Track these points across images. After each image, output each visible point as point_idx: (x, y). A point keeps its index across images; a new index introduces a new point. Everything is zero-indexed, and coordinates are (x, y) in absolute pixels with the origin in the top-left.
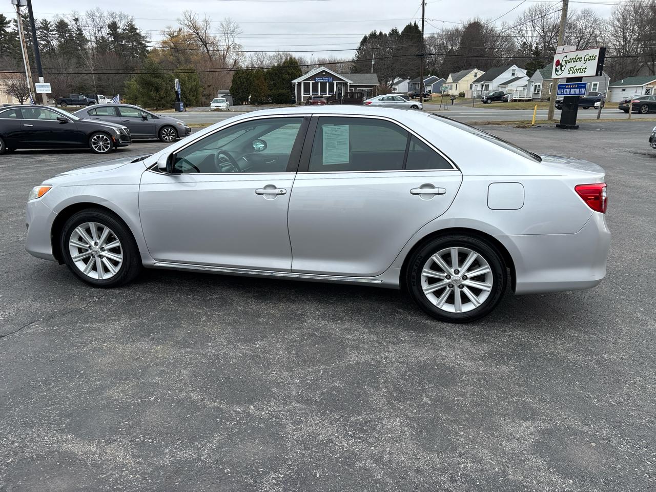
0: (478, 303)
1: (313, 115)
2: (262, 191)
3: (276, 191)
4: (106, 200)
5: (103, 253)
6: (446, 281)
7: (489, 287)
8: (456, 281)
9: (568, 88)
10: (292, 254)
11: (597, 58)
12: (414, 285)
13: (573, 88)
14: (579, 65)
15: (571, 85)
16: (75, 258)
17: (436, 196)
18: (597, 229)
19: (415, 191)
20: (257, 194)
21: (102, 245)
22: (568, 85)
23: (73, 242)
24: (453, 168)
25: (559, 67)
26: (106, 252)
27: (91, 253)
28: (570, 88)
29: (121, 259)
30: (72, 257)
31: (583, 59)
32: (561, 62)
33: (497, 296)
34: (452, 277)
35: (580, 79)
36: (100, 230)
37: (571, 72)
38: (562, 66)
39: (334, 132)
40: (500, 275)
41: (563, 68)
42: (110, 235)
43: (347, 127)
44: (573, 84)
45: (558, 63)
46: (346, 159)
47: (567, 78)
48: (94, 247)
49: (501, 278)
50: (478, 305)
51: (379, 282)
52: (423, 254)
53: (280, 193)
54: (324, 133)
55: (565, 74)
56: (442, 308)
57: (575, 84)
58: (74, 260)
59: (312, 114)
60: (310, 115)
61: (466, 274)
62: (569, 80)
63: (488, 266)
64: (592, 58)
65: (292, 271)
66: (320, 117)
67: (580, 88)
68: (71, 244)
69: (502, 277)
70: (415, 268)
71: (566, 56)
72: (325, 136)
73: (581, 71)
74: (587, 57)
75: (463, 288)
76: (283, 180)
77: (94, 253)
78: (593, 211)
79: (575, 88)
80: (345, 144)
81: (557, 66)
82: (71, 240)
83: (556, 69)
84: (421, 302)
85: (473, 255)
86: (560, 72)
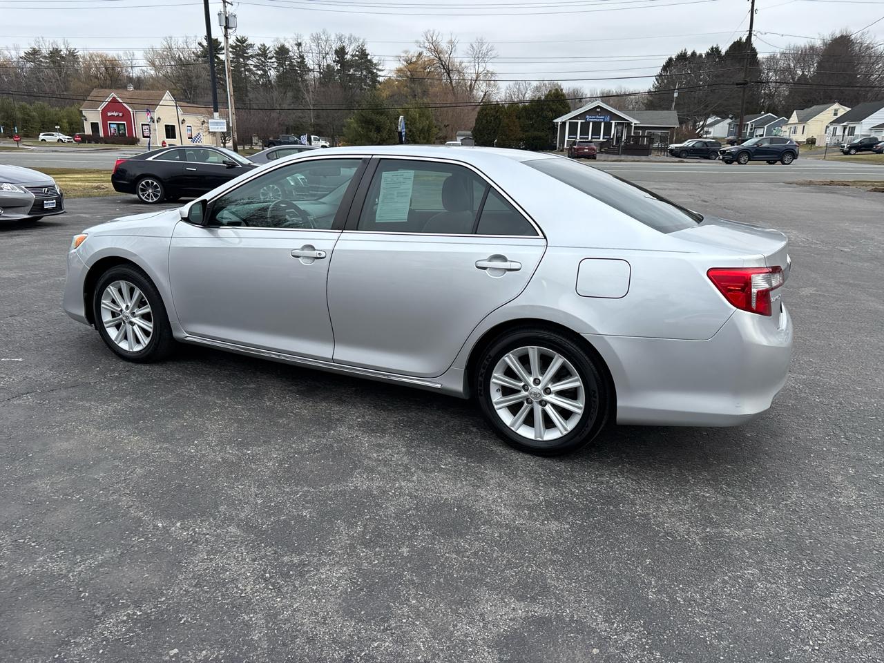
0: (566, 430)
1: (374, 157)
2: (298, 252)
3: (315, 253)
5: (133, 320)
6: (524, 393)
7: (580, 408)
8: (535, 394)
10: (334, 338)
12: (481, 395)
16: (107, 323)
17: (507, 272)
18: (741, 337)
19: (480, 264)
20: (293, 256)
21: (133, 309)
23: (105, 303)
24: (538, 235)
26: (137, 318)
27: (121, 318)
29: (150, 327)
30: (104, 321)
33: (591, 423)
34: (530, 388)
36: (132, 291)
39: (395, 179)
40: (595, 392)
42: (141, 298)
43: (411, 173)
46: (404, 216)
48: (125, 310)
49: (596, 397)
50: (565, 433)
51: (439, 386)
52: (493, 353)
53: (318, 256)
54: (382, 180)
56: (517, 432)
58: (105, 325)
59: (373, 155)
60: (371, 157)
61: (549, 386)
63: (578, 377)
65: (332, 360)
66: (381, 159)
68: (103, 305)
69: (597, 395)
70: (482, 371)
72: (383, 185)
75: (545, 405)
76: (324, 240)
77: (124, 318)
78: (735, 308)
80: (406, 196)
82: (103, 301)
85: (558, 359)
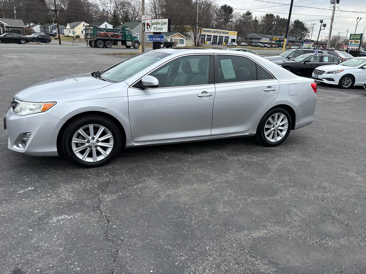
0: (282, 136)
2: (201, 95)
4: (106, 108)
5: (98, 144)
6: (273, 129)
7: (287, 128)
8: (276, 128)
9: (154, 37)
10: (211, 127)
11: (167, 23)
13: (157, 38)
14: (159, 26)
15: (156, 36)
16: (75, 151)
17: (272, 91)
19: (265, 90)
20: (198, 97)
21: (98, 139)
22: (155, 36)
23: (75, 140)
24: (274, 79)
25: (149, 26)
27: (88, 145)
28: (156, 38)
30: (73, 150)
31: (160, 23)
32: (149, 24)
34: (275, 126)
35: (160, 33)
36: (97, 129)
37: (155, 29)
38: (150, 26)
41: (151, 27)
42: (104, 131)
43: (230, 60)
44: (157, 36)
45: (148, 24)
46: (234, 76)
47: (154, 32)
48: (92, 140)
53: (210, 95)
54: (221, 63)
55: (152, 30)
56: (271, 141)
57: (158, 36)
58: (75, 153)
59: (213, 53)
60: (213, 54)
61: (280, 124)
62: (154, 33)
63: (287, 120)
64: (164, 23)
65: (211, 135)
66: (217, 55)
67: (161, 38)
68: (73, 141)
70: (263, 125)
71: (152, 21)
72: (222, 65)
73: (160, 29)
74: (162, 23)
75: (278, 131)
79: (158, 37)
80: (231, 68)
81: (147, 26)
82: (73, 139)
83: (147, 27)
84: (264, 140)
85: (282, 116)
86: (149, 29)
